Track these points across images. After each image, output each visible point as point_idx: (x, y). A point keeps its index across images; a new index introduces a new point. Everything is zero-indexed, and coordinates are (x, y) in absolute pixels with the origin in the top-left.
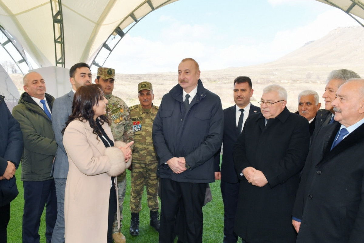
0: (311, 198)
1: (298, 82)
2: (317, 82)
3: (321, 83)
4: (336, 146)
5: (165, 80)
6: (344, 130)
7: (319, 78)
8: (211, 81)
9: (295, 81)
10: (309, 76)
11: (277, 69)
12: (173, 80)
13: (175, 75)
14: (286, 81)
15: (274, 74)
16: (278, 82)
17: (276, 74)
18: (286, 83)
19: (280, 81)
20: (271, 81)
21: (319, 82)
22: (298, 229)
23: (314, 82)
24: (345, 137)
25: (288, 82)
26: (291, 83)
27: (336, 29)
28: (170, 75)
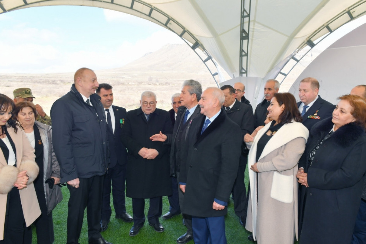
0: (191, 167)
1: (143, 84)
2: (156, 84)
3: (159, 85)
4: (205, 131)
5: (11, 81)
6: (208, 120)
7: (157, 81)
8: (64, 82)
9: (140, 83)
10: (150, 79)
11: (125, 74)
12: (21, 81)
13: (23, 77)
14: (133, 83)
15: (122, 77)
16: (127, 83)
17: (124, 77)
18: (133, 85)
19: (128, 83)
20: (121, 83)
21: (158, 84)
22: (184, 191)
23: (155, 84)
24: (209, 125)
25: (135, 84)
26: (137, 85)
27: (166, 45)
28: (17, 77)
